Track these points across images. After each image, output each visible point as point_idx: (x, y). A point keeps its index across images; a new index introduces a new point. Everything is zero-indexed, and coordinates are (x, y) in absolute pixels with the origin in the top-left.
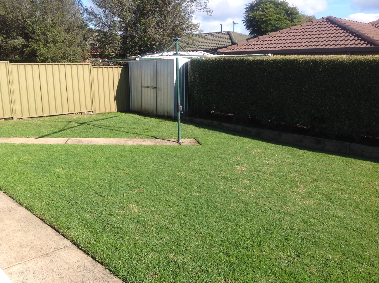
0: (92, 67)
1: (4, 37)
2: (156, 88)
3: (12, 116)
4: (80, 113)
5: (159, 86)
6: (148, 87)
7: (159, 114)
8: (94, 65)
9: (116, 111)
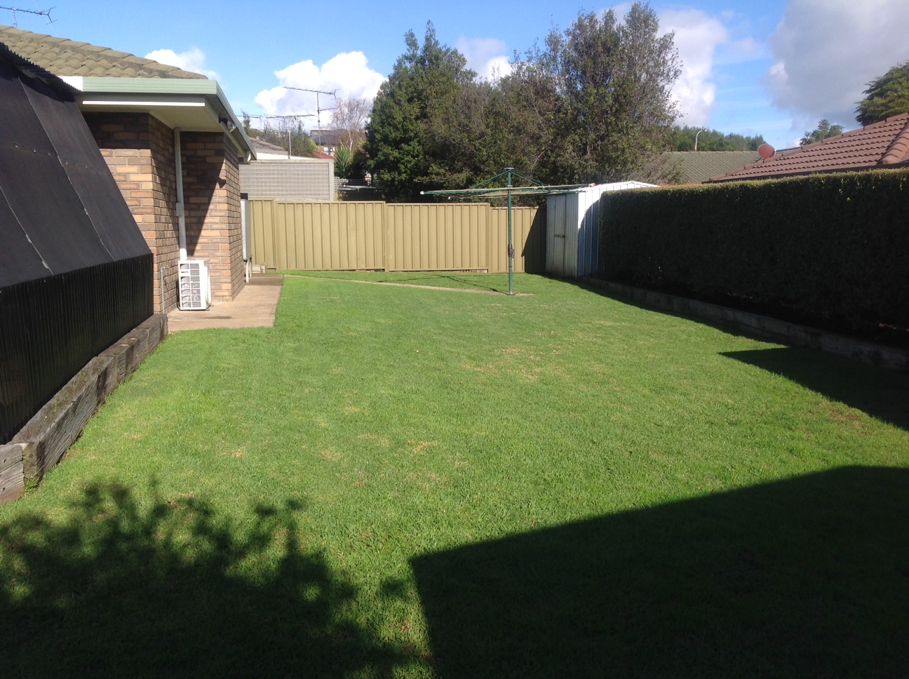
0: (490, 209)
1: (446, 170)
2: (564, 236)
3: (384, 267)
5: (567, 234)
6: (558, 236)
7: (566, 275)
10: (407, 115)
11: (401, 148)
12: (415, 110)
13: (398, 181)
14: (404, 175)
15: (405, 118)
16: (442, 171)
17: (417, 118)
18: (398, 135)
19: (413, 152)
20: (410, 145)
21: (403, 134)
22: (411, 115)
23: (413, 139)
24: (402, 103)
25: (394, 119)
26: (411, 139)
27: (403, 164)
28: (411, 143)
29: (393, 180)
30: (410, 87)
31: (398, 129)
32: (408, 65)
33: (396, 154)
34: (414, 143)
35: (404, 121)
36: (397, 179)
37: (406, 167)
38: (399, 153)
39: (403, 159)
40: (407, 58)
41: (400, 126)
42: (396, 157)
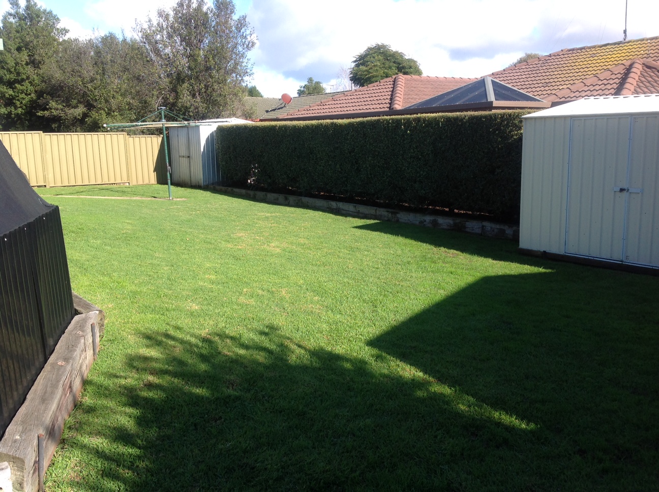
0: (127, 137)
1: (63, 106)
2: (189, 157)
3: (45, 184)
4: (114, 184)
5: (191, 155)
6: (183, 157)
7: (193, 185)
8: (130, 135)
9: (156, 183)
10: (18, 60)
11: (16, 88)
12: (24, 56)
13: (14, 114)
14: (20, 109)
15: (17, 64)
16: (60, 107)
17: (27, 64)
18: (13, 77)
19: (27, 91)
20: (23, 85)
21: (17, 76)
22: (22, 61)
23: (25, 80)
24: (12, 51)
25: (7, 64)
26: (23, 80)
27: (18, 100)
28: (23, 83)
29: (10, 113)
30: (17, 38)
31: (11, 72)
32: (12, 20)
33: (11, 92)
34: (27, 83)
35: (16, 65)
36: (13, 113)
37: (21, 103)
38: (14, 92)
39: (18, 96)
40: (11, 15)
41: (13, 70)
42: (11, 95)
